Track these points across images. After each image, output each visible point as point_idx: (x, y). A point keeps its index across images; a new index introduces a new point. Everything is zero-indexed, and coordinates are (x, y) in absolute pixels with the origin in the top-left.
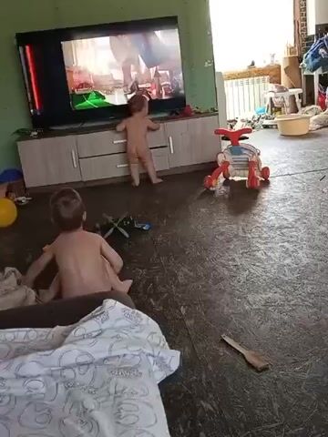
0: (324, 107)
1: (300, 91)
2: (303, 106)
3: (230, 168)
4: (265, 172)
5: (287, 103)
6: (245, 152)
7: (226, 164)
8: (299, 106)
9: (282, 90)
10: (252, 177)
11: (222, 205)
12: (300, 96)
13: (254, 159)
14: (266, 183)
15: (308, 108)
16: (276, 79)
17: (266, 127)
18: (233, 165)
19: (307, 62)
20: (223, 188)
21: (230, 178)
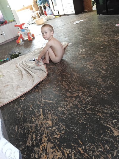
0: (46, 15)
1: (39, 11)
2: (41, 16)
3: (23, 36)
4: (33, 35)
5: (36, 15)
6: (25, 30)
7: (21, 35)
8: (40, 16)
9: (34, 12)
10: (29, 38)
11: (23, 47)
12: (39, 13)
13: (29, 32)
14: (34, 38)
15: (42, 16)
16: (32, 9)
17: (33, 24)
18: (24, 35)
19: (39, 2)
20: (22, 42)
21: (24, 39)
